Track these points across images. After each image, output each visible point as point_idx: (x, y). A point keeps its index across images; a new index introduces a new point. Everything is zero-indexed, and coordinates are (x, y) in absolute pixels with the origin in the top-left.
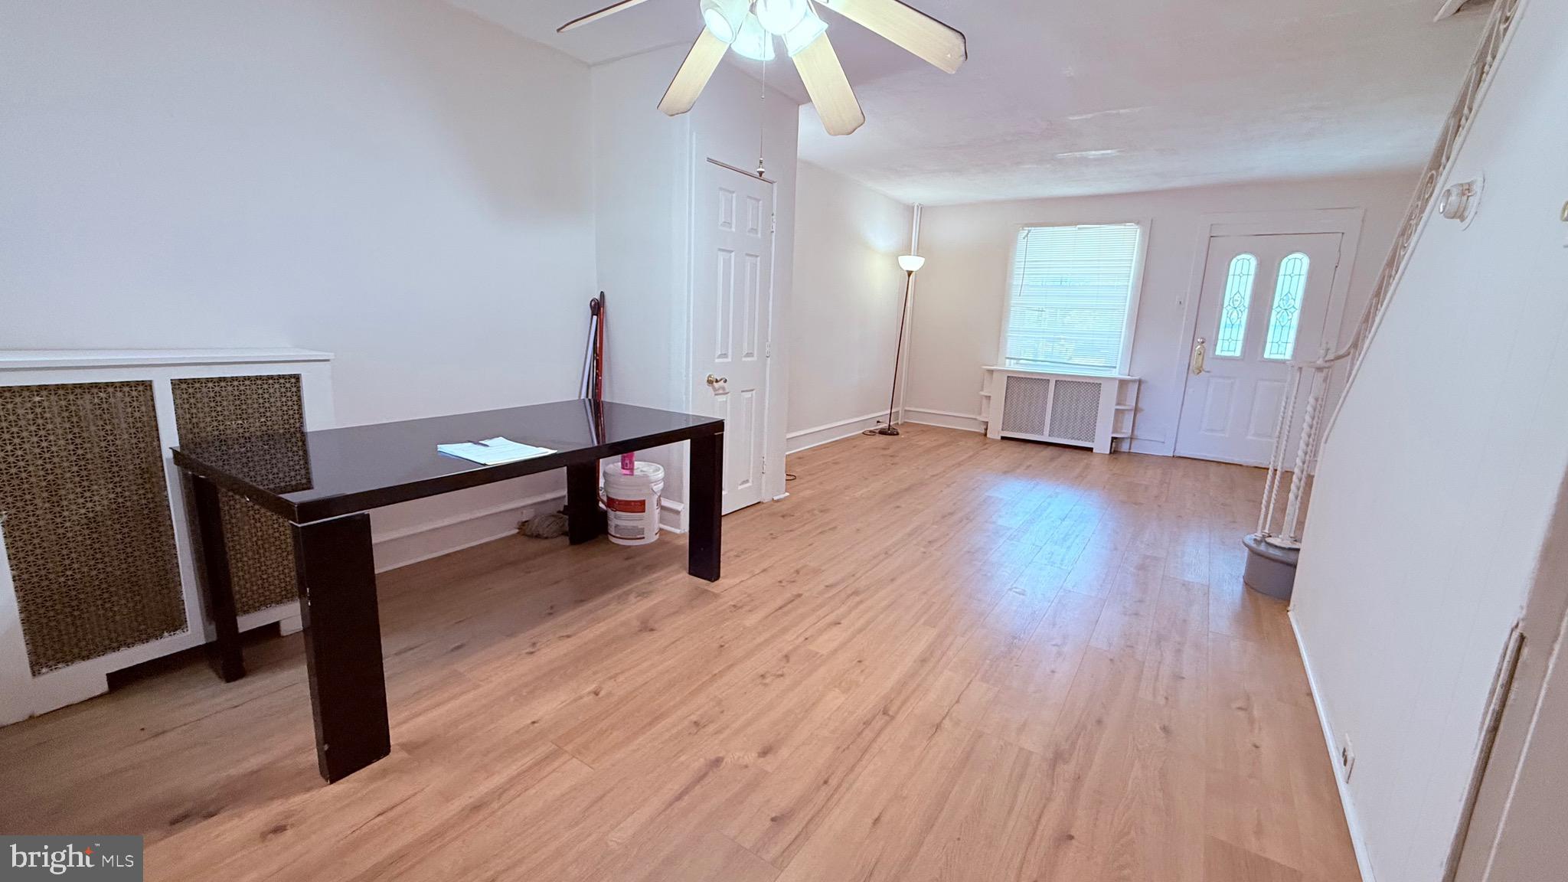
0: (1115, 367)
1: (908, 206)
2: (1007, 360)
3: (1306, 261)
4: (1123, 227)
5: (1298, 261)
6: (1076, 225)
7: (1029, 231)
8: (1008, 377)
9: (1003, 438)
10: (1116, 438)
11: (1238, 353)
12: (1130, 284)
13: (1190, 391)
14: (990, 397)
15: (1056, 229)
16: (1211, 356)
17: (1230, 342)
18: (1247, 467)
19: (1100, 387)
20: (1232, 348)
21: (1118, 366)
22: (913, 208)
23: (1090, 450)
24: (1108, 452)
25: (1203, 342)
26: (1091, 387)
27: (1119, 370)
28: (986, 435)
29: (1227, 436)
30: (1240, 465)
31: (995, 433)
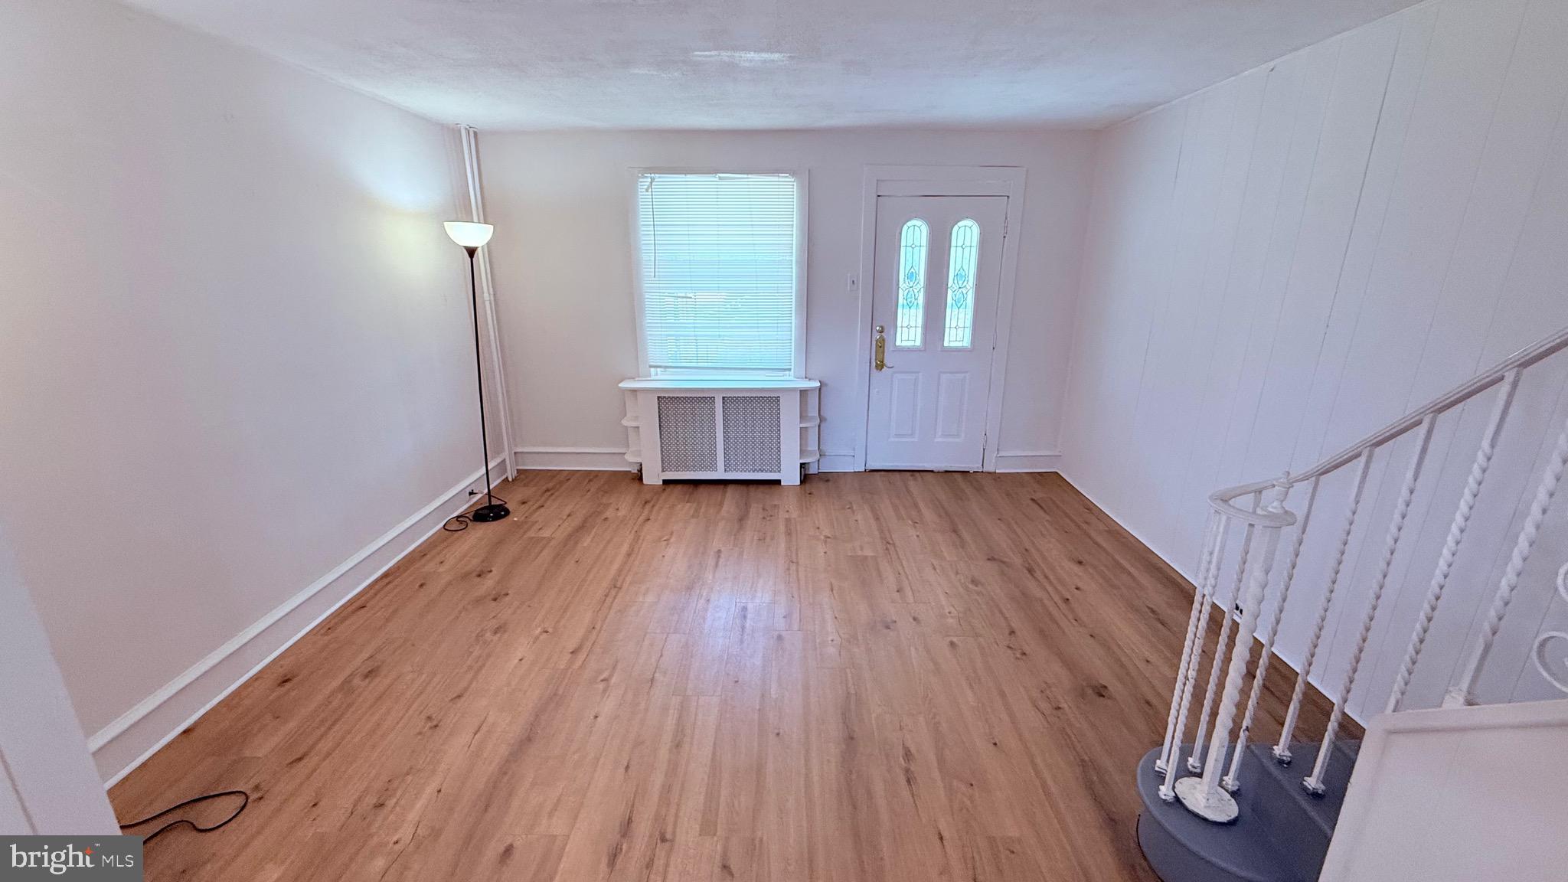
0: (790, 370)
1: (453, 129)
2: (652, 370)
3: (976, 229)
4: (776, 179)
5: (968, 230)
6: (716, 173)
7: (652, 180)
8: (659, 397)
9: (666, 482)
10: (804, 464)
11: (918, 343)
12: (794, 259)
13: (874, 392)
14: (638, 427)
15: (690, 177)
16: (892, 349)
17: (908, 331)
18: (938, 472)
19: (779, 401)
20: (912, 337)
21: (792, 367)
22: (460, 131)
23: (778, 482)
24: (799, 483)
25: (881, 332)
26: (766, 402)
27: (794, 372)
28: (640, 479)
29: (916, 440)
30: (932, 471)
31: (653, 477)
